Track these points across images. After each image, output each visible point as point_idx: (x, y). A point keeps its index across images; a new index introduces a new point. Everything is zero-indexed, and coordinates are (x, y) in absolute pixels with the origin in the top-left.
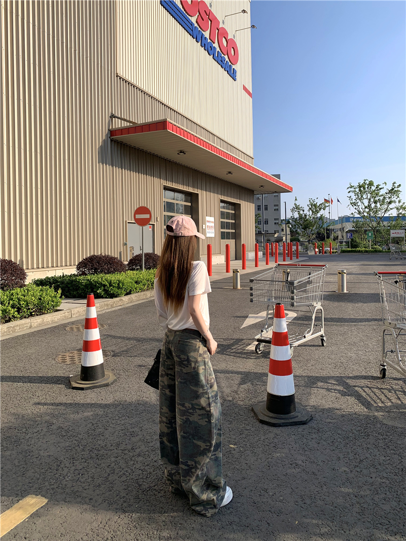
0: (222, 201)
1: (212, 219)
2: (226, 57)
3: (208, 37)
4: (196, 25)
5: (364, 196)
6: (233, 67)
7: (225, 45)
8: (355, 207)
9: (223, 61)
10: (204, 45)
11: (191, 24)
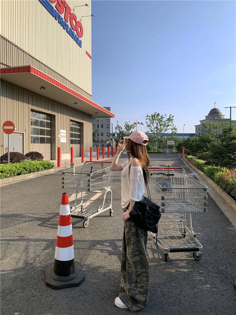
0: (71, 121)
1: (65, 131)
2: (75, 32)
3: (63, 18)
4: (55, 9)
5: (155, 122)
6: (80, 39)
7: (75, 25)
9: (73, 34)
10: (61, 22)
11: (52, 8)
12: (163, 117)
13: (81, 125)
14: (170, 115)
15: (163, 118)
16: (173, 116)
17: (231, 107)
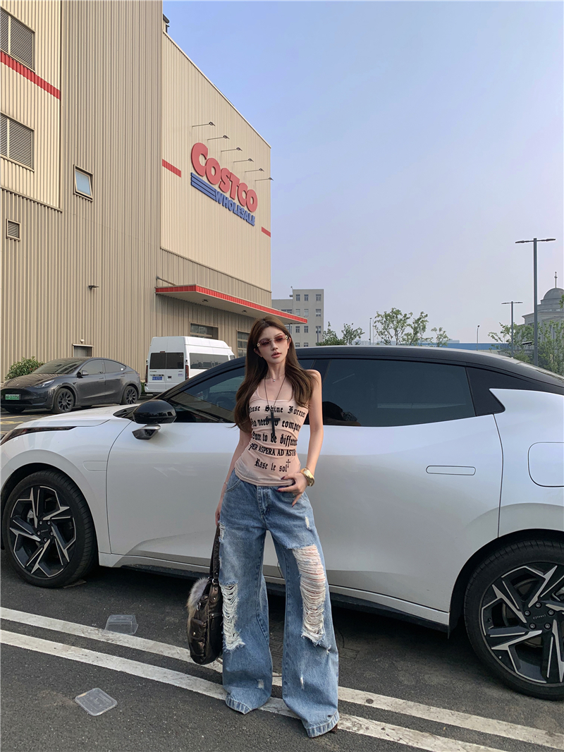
0: (239, 333)
2: (245, 209)
3: (229, 196)
4: (219, 190)
6: (252, 214)
7: (244, 197)
8: (381, 336)
9: (242, 212)
10: (225, 206)
11: (215, 191)
12: (407, 316)
14: (422, 313)
15: (408, 318)
16: (426, 316)
17: (512, 303)
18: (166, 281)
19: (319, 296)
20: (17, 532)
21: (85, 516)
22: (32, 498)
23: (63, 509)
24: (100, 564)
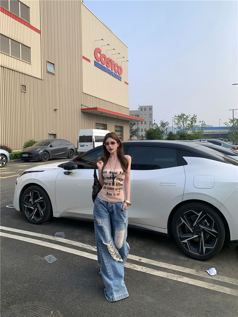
0: (116, 126)
3: (110, 69)
4: (106, 67)
6: (120, 76)
7: (117, 69)
8: (177, 125)
9: (116, 75)
10: (109, 73)
11: (105, 67)
13: (122, 128)
18: (85, 106)
19: (151, 108)
20: (26, 206)
21: (48, 200)
22: (30, 195)
23: (41, 198)
24: (54, 216)
